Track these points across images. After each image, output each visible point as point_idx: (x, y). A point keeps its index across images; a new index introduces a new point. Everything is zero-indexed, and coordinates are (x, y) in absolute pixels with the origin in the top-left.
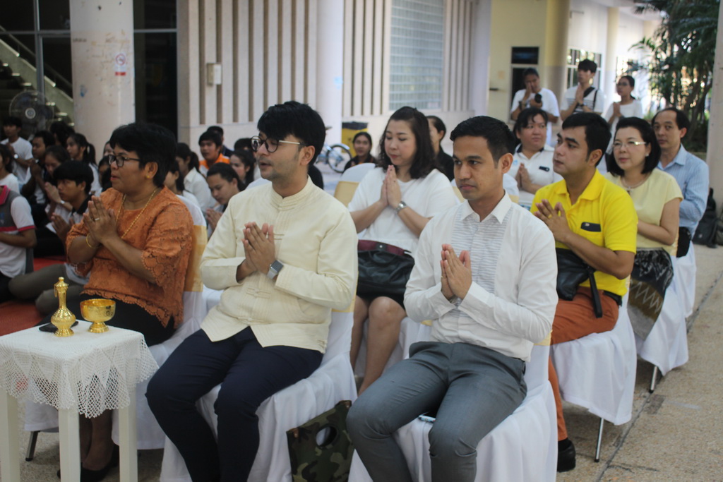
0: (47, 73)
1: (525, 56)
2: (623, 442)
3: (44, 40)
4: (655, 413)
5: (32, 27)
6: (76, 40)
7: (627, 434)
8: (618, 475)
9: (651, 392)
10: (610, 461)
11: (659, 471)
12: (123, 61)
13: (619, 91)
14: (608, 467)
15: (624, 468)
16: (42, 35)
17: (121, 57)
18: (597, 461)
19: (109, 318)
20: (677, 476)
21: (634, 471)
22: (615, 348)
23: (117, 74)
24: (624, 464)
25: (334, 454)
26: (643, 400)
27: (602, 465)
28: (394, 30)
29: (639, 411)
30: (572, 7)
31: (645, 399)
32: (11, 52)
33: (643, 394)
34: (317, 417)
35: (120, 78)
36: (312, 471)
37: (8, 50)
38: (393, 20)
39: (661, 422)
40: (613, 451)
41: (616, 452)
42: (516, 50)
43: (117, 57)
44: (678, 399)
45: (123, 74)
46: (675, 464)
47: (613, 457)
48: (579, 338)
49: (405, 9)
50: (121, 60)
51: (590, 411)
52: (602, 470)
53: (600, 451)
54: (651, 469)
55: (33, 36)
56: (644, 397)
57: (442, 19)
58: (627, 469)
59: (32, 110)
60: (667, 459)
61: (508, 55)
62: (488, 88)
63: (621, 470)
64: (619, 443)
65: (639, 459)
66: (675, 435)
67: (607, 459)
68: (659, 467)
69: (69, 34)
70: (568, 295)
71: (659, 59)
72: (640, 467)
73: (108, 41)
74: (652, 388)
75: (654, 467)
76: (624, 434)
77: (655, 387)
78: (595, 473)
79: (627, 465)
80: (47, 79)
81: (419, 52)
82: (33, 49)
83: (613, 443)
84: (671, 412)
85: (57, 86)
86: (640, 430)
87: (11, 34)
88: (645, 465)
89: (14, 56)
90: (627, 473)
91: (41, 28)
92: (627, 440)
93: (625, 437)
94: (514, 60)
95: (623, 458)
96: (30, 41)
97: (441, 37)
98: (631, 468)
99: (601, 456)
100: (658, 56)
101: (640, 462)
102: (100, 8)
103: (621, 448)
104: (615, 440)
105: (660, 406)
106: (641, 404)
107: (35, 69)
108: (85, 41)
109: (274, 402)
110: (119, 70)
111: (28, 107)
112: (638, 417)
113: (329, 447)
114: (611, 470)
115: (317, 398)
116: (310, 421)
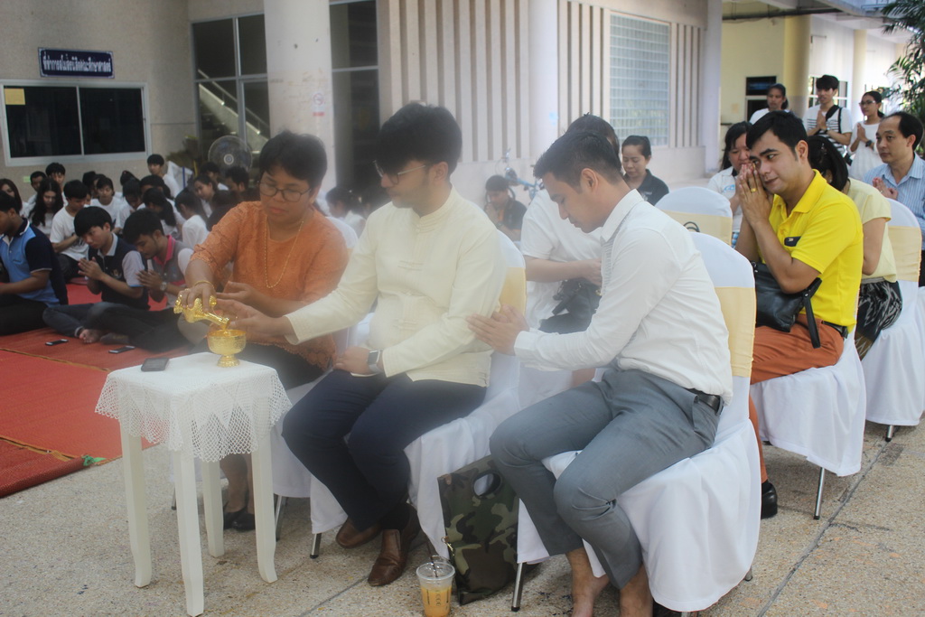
0: (249, 119)
1: (761, 86)
2: (850, 496)
3: (245, 85)
4: (891, 464)
5: (232, 73)
6: (273, 81)
7: (855, 488)
8: (841, 535)
9: (888, 440)
10: (833, 518)
11: (892, 530)
12: (321, 101)
13: (864, 111)
14: (830, 525)
15: (848, 527)
16: (243, 80)
17: (319, 96)
18: (816, 518)
19: (239, 350)
20: (914, 536)
21: (862, 530)
22: (839, 384)
23: (315, 114)
24: (850, 522)
25: (496, 504)
26: (878, 450)
27: (823, 523)
28: (613, 61)
29: (872, 461)
30: (812, 31)
31: (880, 448)
32: (216, 101)
33: (878, 443)
34: (476, 462)
35: (318, 118)
36: (468, 523)
37: (213, 99)
38: (612, 49)
39: (899, 474)
40: (838, 508)
41: (841, 508)
42: (750, 81)
43: (315, 96)
44: (921, 448)
45: (321, 114)
46: (912, 523)
47: (837, 514)
48: (793, 373)
49: (626, 38)
50: (319, 100)
51: (808, 459)
52: (822, 528)
53: (820, 507)
54: (883, 528)
55: (234, 82)
56: (880, 446)
57: (667, 48)
58: (853, 528)
59: (231, 155)
60: (902, 516)
61: (742, 86)
62: (719, 122)
63: (846, 529)
64: (846, 498)
65: (869, 516)
66: (914, 490)
67: (829, 517)
68: (892, 525)
69: (266, 78)
70: (784, 325)
71: (912, 81)
72: (868, 525)
73: (305, 80)
74: (889, 436)
75: (886, 526)
76: (852, 487)
77: (893, 435)
78: (814, 532)
79: (854, 523)
80: (248, 124)
81: (642, 84)
82: (235, 94)
83: (838, 498)
84: (911, 463)
85: (261, 134)
86: (872, 483)
87: (214, 82)
88: (876, 524)
89: (220, 104)
90: (852, 533)
91: (242, 74)
92: (855, 495)
93: (853, 491)
94: (750, 92)
95: (849, 514)
96: (231, 87)
97: (665, 67)
98: (858, 527)
99: (822, 512)
100: (911, 78)
101: (870, 520)
102: (296, 46)
103: (847, 504)
104: (840, 495)
105: (898, 456)
106: (876, 454)
107: (237, 115)
108: (282, 81)
109: (421, 443)
110: (317, 110)
111: (226, 153)
112: (871, 468)
113: (491, 496)
114: (834, 529)
115: (475, 441)
116: (466, 466)
